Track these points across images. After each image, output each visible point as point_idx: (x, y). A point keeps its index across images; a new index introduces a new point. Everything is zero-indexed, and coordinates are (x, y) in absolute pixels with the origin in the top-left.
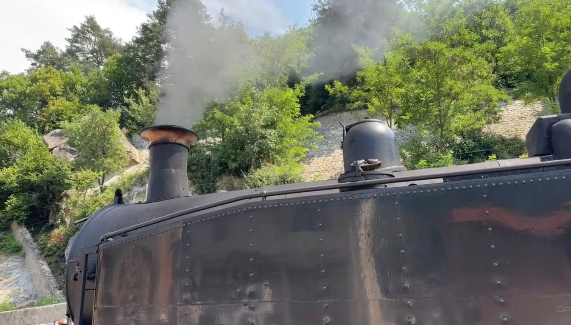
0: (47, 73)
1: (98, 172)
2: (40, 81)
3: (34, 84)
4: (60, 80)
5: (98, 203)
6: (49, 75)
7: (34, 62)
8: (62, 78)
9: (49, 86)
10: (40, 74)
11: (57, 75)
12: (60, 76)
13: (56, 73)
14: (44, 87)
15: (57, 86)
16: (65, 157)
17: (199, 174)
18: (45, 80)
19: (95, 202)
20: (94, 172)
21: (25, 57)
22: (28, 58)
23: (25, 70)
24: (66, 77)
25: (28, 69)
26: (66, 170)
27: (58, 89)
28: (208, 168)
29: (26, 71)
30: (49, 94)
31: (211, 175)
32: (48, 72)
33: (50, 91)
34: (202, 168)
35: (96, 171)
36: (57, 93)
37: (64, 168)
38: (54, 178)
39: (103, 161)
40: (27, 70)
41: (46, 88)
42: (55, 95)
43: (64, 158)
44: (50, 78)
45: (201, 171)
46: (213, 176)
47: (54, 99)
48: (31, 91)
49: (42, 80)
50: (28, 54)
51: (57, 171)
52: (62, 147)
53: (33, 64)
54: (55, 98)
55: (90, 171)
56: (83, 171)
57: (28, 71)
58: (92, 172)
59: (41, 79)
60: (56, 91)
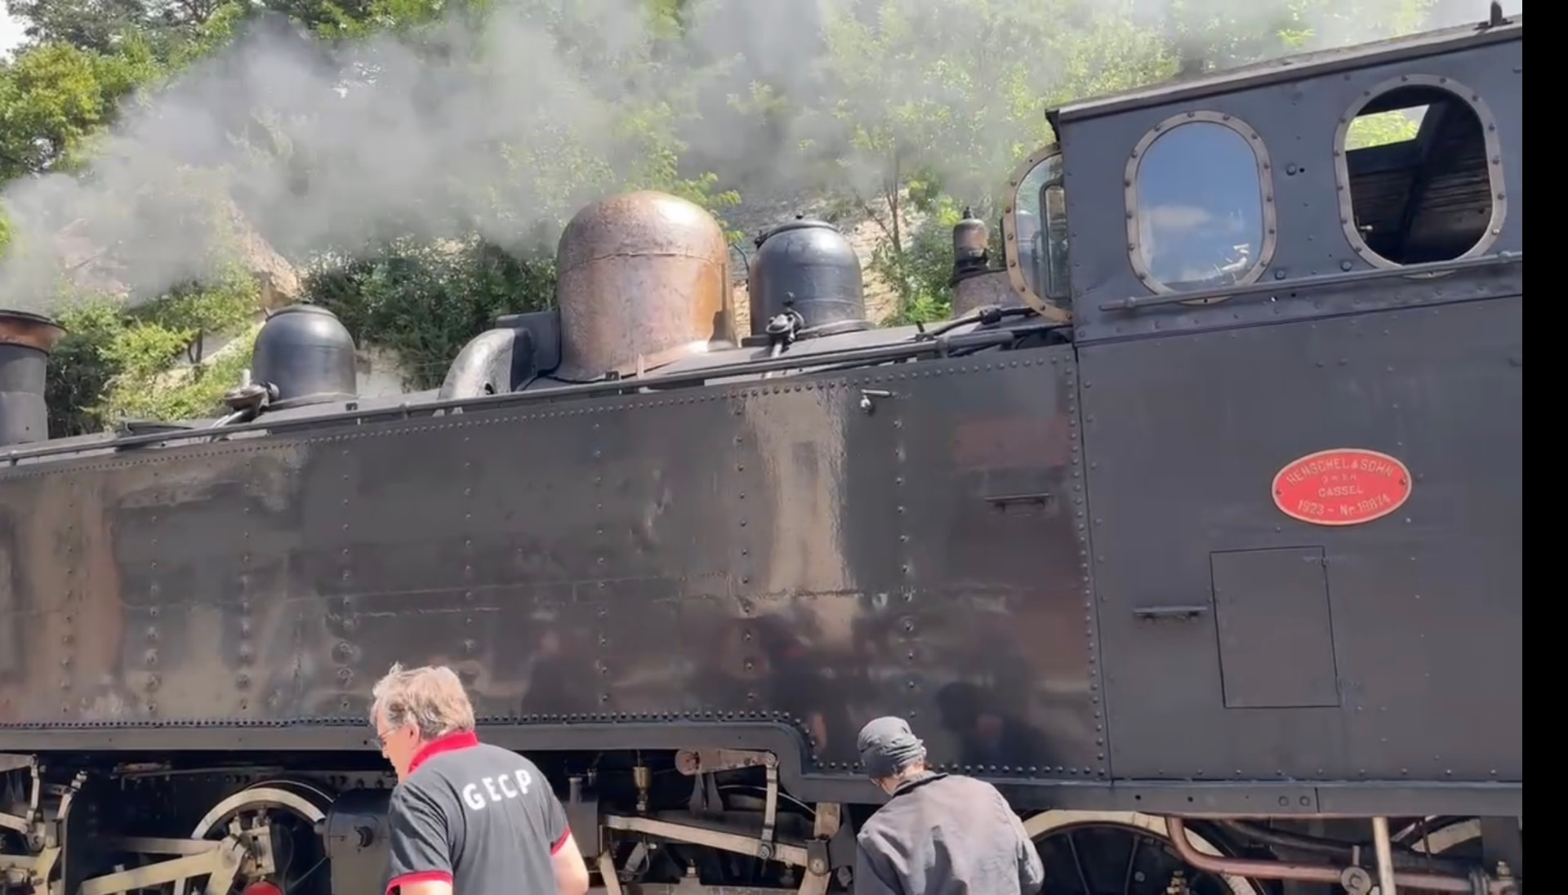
0: (56, 61)
1: (180, 332)
2: (39, 84)
3: (24, 95)
4: (93, 81)
5: (184, 409)
6: (60, 67)
7: (30, 24)
8: (97, 76)
9: (63, 97)
10: (37, 67)
11: (82, 68)
12: (91, 70)
13: (79, 60)
14: (49, 100)
15: (84, 97)
16: (107, 291)
17: (415, 336)
18: (52, 82)
19: (176, 405)
20: (170, 330)
21: (6, 12)
22: (13, 17)
23: (8, 51)
24: (108, 72)
25: (17, 47)
26: (109, 325)
27: (86, 103)
28: (438, 321)
29: (11, 54)
30: (64, 119)
31: (445, 339)
32: (58, 60)
33: (66, 114)
34: (421, 319)
35: (175, 329)
36: (87, 116)
37: (103, 320)
38: (78, 346)
39: (191, 303)
40: (14, 50)
41: (55, 103)
42: (82, 123)
43: (104, 293)
44: (64, 75)
45: (420, 329)
46: (450, 339)
47: (78, 134)
48: (16, 113)
49: (44, 84)
50: (13, 6)
51: (86, 328)
52: (99, 263)
53: (29, 32)
54: (80, 131)
55: (160, 329)
56: (142, 328)
57: (17, 53)
58: (165, 332)
59: (43, 79)
60: (82, 112)
